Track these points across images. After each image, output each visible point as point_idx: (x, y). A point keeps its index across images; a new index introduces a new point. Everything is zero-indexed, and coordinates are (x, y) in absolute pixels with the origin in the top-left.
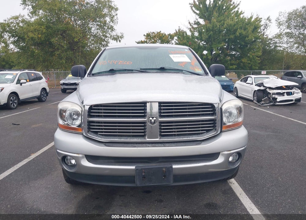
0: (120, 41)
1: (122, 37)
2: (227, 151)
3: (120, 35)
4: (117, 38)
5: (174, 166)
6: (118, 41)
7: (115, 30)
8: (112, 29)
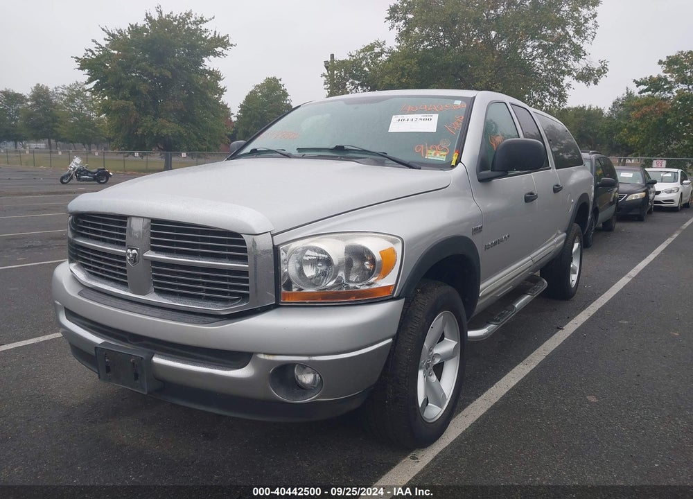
0: (596, 83)
1: (602, 71)
2: (264, 354)
3: (597, 66)
4: (588, 76)
5: (156, 360)
6: (592, 83)
7: (585, 54)
8: (577, 52)
